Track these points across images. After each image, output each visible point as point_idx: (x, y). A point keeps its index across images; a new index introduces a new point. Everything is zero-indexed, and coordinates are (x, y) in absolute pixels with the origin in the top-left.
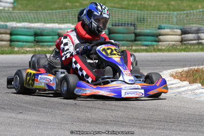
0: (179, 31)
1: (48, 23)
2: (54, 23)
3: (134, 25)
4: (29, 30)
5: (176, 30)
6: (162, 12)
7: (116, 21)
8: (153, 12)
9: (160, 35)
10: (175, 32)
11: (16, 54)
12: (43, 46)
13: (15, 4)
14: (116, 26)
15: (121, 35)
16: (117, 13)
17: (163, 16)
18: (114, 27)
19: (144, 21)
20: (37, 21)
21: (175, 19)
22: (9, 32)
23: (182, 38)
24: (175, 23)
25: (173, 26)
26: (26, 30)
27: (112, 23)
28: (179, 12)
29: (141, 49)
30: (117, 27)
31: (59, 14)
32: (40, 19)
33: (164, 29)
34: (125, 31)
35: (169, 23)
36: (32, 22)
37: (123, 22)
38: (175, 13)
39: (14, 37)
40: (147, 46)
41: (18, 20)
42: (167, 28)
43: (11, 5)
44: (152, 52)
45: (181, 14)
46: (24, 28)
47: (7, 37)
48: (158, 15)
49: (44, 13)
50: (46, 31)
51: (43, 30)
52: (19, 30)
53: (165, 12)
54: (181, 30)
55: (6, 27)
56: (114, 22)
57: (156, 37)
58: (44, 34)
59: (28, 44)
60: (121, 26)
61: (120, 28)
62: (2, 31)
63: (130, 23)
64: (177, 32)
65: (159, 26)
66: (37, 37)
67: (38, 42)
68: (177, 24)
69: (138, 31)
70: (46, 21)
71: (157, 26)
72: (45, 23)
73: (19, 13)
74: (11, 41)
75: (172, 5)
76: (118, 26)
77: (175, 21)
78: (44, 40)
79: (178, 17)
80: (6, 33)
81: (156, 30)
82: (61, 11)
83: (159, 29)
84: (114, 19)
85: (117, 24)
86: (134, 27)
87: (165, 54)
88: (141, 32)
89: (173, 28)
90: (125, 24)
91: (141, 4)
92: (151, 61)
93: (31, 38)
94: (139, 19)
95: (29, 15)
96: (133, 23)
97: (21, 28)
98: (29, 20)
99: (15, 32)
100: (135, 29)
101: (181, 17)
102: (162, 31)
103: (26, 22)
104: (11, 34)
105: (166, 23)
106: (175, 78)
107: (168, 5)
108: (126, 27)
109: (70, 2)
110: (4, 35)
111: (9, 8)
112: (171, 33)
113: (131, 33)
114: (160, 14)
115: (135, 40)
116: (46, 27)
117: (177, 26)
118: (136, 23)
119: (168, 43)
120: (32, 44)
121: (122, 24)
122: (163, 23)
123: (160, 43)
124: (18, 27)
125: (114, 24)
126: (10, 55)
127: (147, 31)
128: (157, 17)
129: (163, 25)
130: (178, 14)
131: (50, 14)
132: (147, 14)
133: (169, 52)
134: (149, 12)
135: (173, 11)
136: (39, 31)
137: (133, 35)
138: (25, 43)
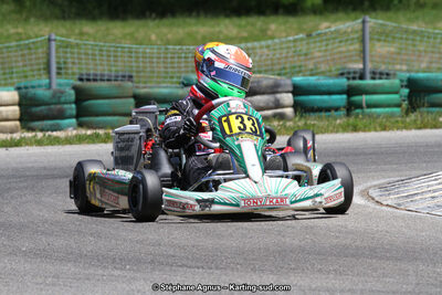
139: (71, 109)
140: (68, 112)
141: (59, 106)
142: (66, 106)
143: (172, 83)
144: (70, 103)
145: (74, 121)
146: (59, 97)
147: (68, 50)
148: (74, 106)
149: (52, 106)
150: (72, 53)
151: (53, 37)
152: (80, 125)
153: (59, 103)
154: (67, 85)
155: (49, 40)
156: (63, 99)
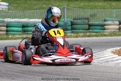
0: (118, 23)
1: (31, 19)
2: (35, 18)
3: (88, 19)
4: (19, 23)
5: (115, 22)
6: (106, 10)
7: (76, 16)
8: (100, 10)
9: (105, 25)
10: (115, 23)
11: (11, 39)
12: (28, 34)
13: (10, 6)
14: (76, 19)
15: (80, 26)
16: (76, 11)
17: (107, 13)
18: (75, 21)
19: (94, 16)
20: (24, 18)
21: (115, 15)
22: (5, 25)
23: (120, 27)
24: (115, 17)
25: (113, 19)
26: (17, 23)
27: (74, 18)
28: (117, 10)
29: (93, 35)
30: (77, 21)
31: (38, 13)
32: (26, 16)
33: (108, 21)
34: (82, 23)
35: (111, 17)
36: (21, 18)
37: (81, 17)
38: (115, 10)
39: (9, 28)
40: (96, 32)
41: (11, 17)
42: (110, 21)
43: (7, 7)
44: (99, 36)
45: (119, 11)
46: (16, 22)
47: (5, 28)
48: (104, 12)
49: (29, 12)
50: (30, 24)
51: (28, 23)
52: (12, 23)
53: (108, 10)
54: (119, 21)
55: (4, 22)
56: (75, 17)
57: (103, 27)
58: (29, 26)
59: (18, 33)
60: (80, 19)
61: (79, 21)
62: (1, 24)
63: (85, 18)
64: (116, 23)
65: (104, 19)
66: (24, 28)
67: (24, 31)
68: (116, 18)
69: (91, 23)
70: (30, 18)
71: (103, 20)
72: (29, 18)
73: (12, 12)
74: (7, 31)
75: (113, 5)
76: (78, 19)
77: (115, 16)
78: (29, 30)
79: (117, 13)
80: (4, 26)
81: (102, 22)
82: (40, 10)
83: (104, 21)
84: (75, 15)
85: (77, 19)
86: (88, 20)
87: (109, 38)
88: (92, 24)
89: (114, 21)
90: (82, 18)
91: (92, 5)
92: (99, 43)
93: (20, 29)
94: (91, 15)
95: (18, 14)
96: (87, 18)
97: (14, 22)
98: (19, 17)
99: (9, 25)
100: (89, 22)
101: (119, 13)
102: (107, 23)
103: (17, 18)
104: (7, 27)
105: (109, 17)
106: (115, 54)
107: (111, 5)
108: (83, 20)
109: (46, 4)
110: (2, 27)
111: (5, 9)
112: (112, 24)
113: (86, 24)
114: (105, 11)
115: (89, 29)
116: (30, 22)
117: (116, 19)
118: (89, 18)
119: (110, 30)
120: (21, 33)
121: (80, 18)
122: (107, 17)
123: (105, 31)
124: (11, 22)
125: (75, 19)
126: (6, 40)
127: (97, 23)
128: (103, 13)
129: (107, 19)
130: (117, 11)
131: (32, 13)
132: (96, 12)
133: (111, 36)
134: (98, 10)
135: (114, 9)
136: (25, 24)
137: (88, 25)
138: (16, 32)
139: (70, 28)
140: (69, 29)
141: (66, 27)
142: (68, 27)
143: (100, 20)
144: (69, 26)
145: (70, 31)
146: (66, 24)
147: (70, 11)
148: (70, 27)
149: (64, 27)
150: (71, 12)
151: (66, 7)
152: (72, 32)
153: (66, 26)
154: (69, 21)
155: (64, 8)
156: (67, 25)
